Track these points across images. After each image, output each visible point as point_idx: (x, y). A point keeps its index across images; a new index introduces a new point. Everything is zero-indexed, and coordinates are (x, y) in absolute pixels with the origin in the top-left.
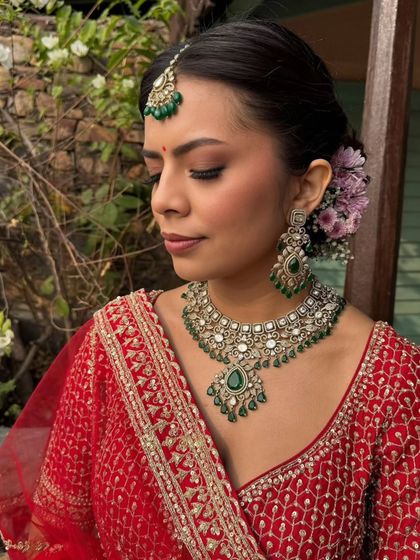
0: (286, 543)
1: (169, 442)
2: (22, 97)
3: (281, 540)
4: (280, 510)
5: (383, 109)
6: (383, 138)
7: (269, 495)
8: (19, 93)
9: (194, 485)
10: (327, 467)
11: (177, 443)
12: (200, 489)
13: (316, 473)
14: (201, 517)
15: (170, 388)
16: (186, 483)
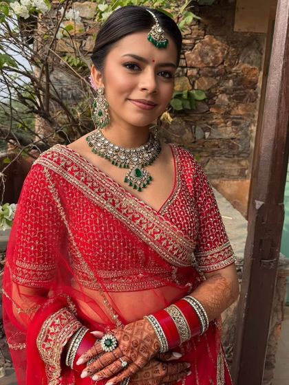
0: (184, 223)
1: (117, 206)
2: (90, 40)
3: (182, 223)
4: (177, 214)
5: (282, 40)
6: (282, 58)
7: (170, 210)
8: (89, 37)
9: (138, 218)
10: (182, 195)
11: (121, 206)
12: (141, 218)
13: (180, 198)
14: (148, 229)
15: (104, 184)
16: (134, 219)
